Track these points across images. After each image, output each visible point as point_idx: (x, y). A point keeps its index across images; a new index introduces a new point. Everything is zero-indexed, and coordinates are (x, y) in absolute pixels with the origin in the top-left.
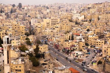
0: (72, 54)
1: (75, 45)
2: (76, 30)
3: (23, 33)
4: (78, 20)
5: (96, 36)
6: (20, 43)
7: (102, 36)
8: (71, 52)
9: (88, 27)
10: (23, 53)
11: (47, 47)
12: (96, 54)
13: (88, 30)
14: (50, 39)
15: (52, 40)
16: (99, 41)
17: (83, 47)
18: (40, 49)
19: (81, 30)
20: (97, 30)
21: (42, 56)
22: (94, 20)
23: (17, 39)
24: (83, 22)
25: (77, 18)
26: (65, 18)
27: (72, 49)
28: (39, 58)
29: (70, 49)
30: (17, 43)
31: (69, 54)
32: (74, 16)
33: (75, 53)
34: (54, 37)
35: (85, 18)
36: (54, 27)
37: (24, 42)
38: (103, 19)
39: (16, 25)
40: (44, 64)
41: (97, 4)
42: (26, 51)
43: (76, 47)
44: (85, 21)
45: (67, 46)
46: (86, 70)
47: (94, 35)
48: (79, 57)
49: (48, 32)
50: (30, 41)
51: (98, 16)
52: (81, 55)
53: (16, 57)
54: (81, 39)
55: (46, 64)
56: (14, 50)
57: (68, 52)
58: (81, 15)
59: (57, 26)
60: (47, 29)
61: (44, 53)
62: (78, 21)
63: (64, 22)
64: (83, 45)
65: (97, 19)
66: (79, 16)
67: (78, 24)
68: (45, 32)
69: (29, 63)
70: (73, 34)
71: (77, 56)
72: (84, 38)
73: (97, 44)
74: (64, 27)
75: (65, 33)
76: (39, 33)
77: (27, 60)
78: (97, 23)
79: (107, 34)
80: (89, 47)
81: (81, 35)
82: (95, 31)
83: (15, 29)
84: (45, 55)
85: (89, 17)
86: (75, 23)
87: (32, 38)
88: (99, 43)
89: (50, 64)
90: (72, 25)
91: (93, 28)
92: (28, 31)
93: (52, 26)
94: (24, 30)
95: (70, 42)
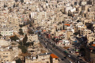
0: (60, 42)
1: (64, 35)
2: (67, 22)
3: (17, 24)
4: (71, 12)
5: (85, 26)
6: (12, 34)
7: (90, 26)
8: (59, 41)
9: (78, 18)
10: (14, 42)
11: (37, 36)
12: (82, 42)
13: (78, 21)
14: (45, 30)
15: (46, 31)
16: (87, 30)
17: (71, 36)
18: (31, 38)
19: (72, 21)
20: (86, 21)
21: (32, 45)
22: (83, 12)
23: (9, 30)
24: (75, 14)
25: (69, 10)
26: (59, 10)
27: (60, 38)
28: (29, 46)
29: (59, 38)
30: (10, 33)
31: (58, 43)
32: (67, 8)
33: (62, 42)
34: (48, 27)
35: (76, 10)
36: (49, 19)
37: (17, 32)
38: (92, 11)
39: (11, 18)
40: (32, 51)
42: (17, 40)
44: (76, 13)
45: (57, 36)
46: (70, 56)
47: (83, 25)
48: (66, 45)
49: (43, 24)
50: (22, 32)
51: (88, 8)
52: (68, 43)
53: (6, 45)
55: (33, 51)
56: (5, 39)
57: (57, 41)
58: (73, 8)
59: (51, 18)
60: (42, 21)
61: (34, 41)
63: (58, 14)
64: (71, 35)
65: (87, 11)
66: (71, 9)
67: (70, 16)
68: (41, 24)
69: (18, 51)
70: (64, 25)
71: (64, 44)
72: (73, 28)
73: (84, 33)
74: (57, 19)
75: (58, 24)
76: (35, 24)
77: (16, 48)
78: (86, 15)
79: (93, 24)
80: (78, 36)
81: (71, 25)
82: (83, 21)
83: (10, 21)
84: (35, 44)
85: (80, 9)
86: (67, 15)
87: (25, 29)
88: (86, 33)
89: (37, 51)
90: (65, 16)
91: (82, 19)
92: (23, 23)
93: (47, 18)
94: (18, 22)
95: (59, 32)
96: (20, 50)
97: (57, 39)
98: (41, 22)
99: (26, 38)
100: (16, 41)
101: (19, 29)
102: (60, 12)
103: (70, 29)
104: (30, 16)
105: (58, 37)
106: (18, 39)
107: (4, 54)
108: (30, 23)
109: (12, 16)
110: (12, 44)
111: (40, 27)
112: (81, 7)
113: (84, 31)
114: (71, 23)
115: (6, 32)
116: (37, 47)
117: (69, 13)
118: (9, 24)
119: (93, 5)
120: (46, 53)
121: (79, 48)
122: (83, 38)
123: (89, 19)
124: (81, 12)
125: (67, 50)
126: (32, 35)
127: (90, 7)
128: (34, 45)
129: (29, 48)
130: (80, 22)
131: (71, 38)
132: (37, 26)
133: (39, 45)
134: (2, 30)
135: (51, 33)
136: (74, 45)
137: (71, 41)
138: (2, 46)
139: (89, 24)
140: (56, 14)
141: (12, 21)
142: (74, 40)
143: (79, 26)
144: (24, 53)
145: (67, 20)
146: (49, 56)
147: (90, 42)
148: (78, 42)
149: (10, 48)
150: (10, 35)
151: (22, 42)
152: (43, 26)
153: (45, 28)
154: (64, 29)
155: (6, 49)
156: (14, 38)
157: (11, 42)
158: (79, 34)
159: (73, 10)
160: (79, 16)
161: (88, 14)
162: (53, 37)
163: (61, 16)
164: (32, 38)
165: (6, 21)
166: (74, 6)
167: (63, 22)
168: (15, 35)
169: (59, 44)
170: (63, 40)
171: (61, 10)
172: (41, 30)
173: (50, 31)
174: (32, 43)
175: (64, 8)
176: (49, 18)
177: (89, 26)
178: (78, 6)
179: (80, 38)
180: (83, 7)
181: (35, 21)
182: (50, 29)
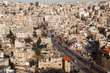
1: (77, 38)
2: (80, 25)
3: (32, 27)
5: (97, 30)
6: (27, 36)
8: (71, 44)
9: (91, 23)
10: (28, 44)
11: (51, 39)
12: (94, 46)
13: (91, 26)
14: (58, 33)
16: (99, 35)
17: (83, 40)
19: (85, 25)
20: (99, 26)
21: (45, 47)
22: (96, 17)
23: (24, 32)
25: (83, 15)
26: (72, 14)
27: (73, 42)
28: (42, 48)
29: (72, 41)
30: (24, 35)
31: (70, 46)
32: (80, 13)
33: (75, 45)
34: (61, 31)
35: (90, 15)
36: (62, 23)
37: (31, 34)
38: (105, 16)
39: (26, 21)
40: (45, 53)
41: (101, 2)
43: (77, 40)
44: (89, 18)
45: (70, 39)
48: (78, 48)
49: (57, 27)
50: (36, 34)
51: (100, 13)
52: (81, 46)
53: (21, 47)
54: (84, 33)
55: (47, 53)
56: (20, 41)
57: (70, 44)
58: (86, 12)
59: (64, 22)
60: (56, 24)
61: (47, 44)
62: (83, 17)
63: (71, 18)
64: (84, 38)
65: (100, 16)
67: (83, 20)
68: (54, 27)
69: (32, 52)
70: (77, 29)
71: (77, 48)
72: (86, 32)
73: (96, 37)
74: (71, 23)
75: (71, 28)
76: (49, 28)
77: (30, 50)
78: (99, 19)
79: (106, 29)
80: (90, 40)
81: (84, 29)
82: (96, 26)
83: (25, 24)
84: (48, 46)
85: (93, 14)
86: (80, 19)
87: (39, 32)
88: (98, 37)
89: (50, 53)
90: (78, 20)
91: (95, 24)
92: (37, 26)
93: (60, 22)
94: (32, 25)
95: (72, 36)
96: (34, 52)
97: (70, 43)
98: (54, 26)
99: (39, 41)
100: (30, 43)
101: (33, 32)
102: (74, 16)
103: (82, 33)
104: (44, 19)
105: (70, 41)
106: (32, 41)
107: (18, 55)
108: (44, 26)
109: (26, 19)
110: (26, 46)
111: (53, 30)
112: (94, 12)
113: (96, 35)
114: (84, 28)
115: (21, 34)
116: (50, 50)
117: (82, 17)
118: (24, 27)
119: (106, 11)
120: (59, 56)
121: (91, 52)
122: (95, 42)
123: (102, 24)
124: (94, 17)
125: (79, 53)
126: (45, 38)
127: (103, 12)
128: (47, 48)
129: (43, 50)
130: (92, 27)
131: (83, 41)
132: (50, 29)
133: (52, 48)
134: (17, 32)
135: (64, 36)
136: (86, 49)
137: (84, 45)
138: (16, 47)
139: (102, 28)
140: (70, 18)
141: (27, 24)
142: (87, 44)
143: (91, 31)
144: (37, 55)
145: (80, 24)
146: (62, 58)
147: (102, 46)
148: (90, 45)
149: (24, 50)
150: (24, 37)
151: (36, 44)
152: (57, 30)
153: (58, 31)
154: (77, 33)
155: (21, 51)
156: (28, 40)
157: (25, 44)
158: (92, 38)
159: (86, 15)
160: (92, 20)
161: (101, 18)
162: (66, 40)
163: (75, 20)
164: (45, 41)
165: (21, 24)
166: (87, 11)
167: (76, 26)
168: (29, 37)
169: (72, 47)
170: (76, 43)
171: (74, 14)
172: (54, 33)
173: (63, 35)
174: (46, 46)
175: (77, 13)
176: (63, 21)
177: (102, 31)
178: (91, 10)
179: (93, 42)
180: (96, 12)
181: (49, 24)
182: (63, 33)
